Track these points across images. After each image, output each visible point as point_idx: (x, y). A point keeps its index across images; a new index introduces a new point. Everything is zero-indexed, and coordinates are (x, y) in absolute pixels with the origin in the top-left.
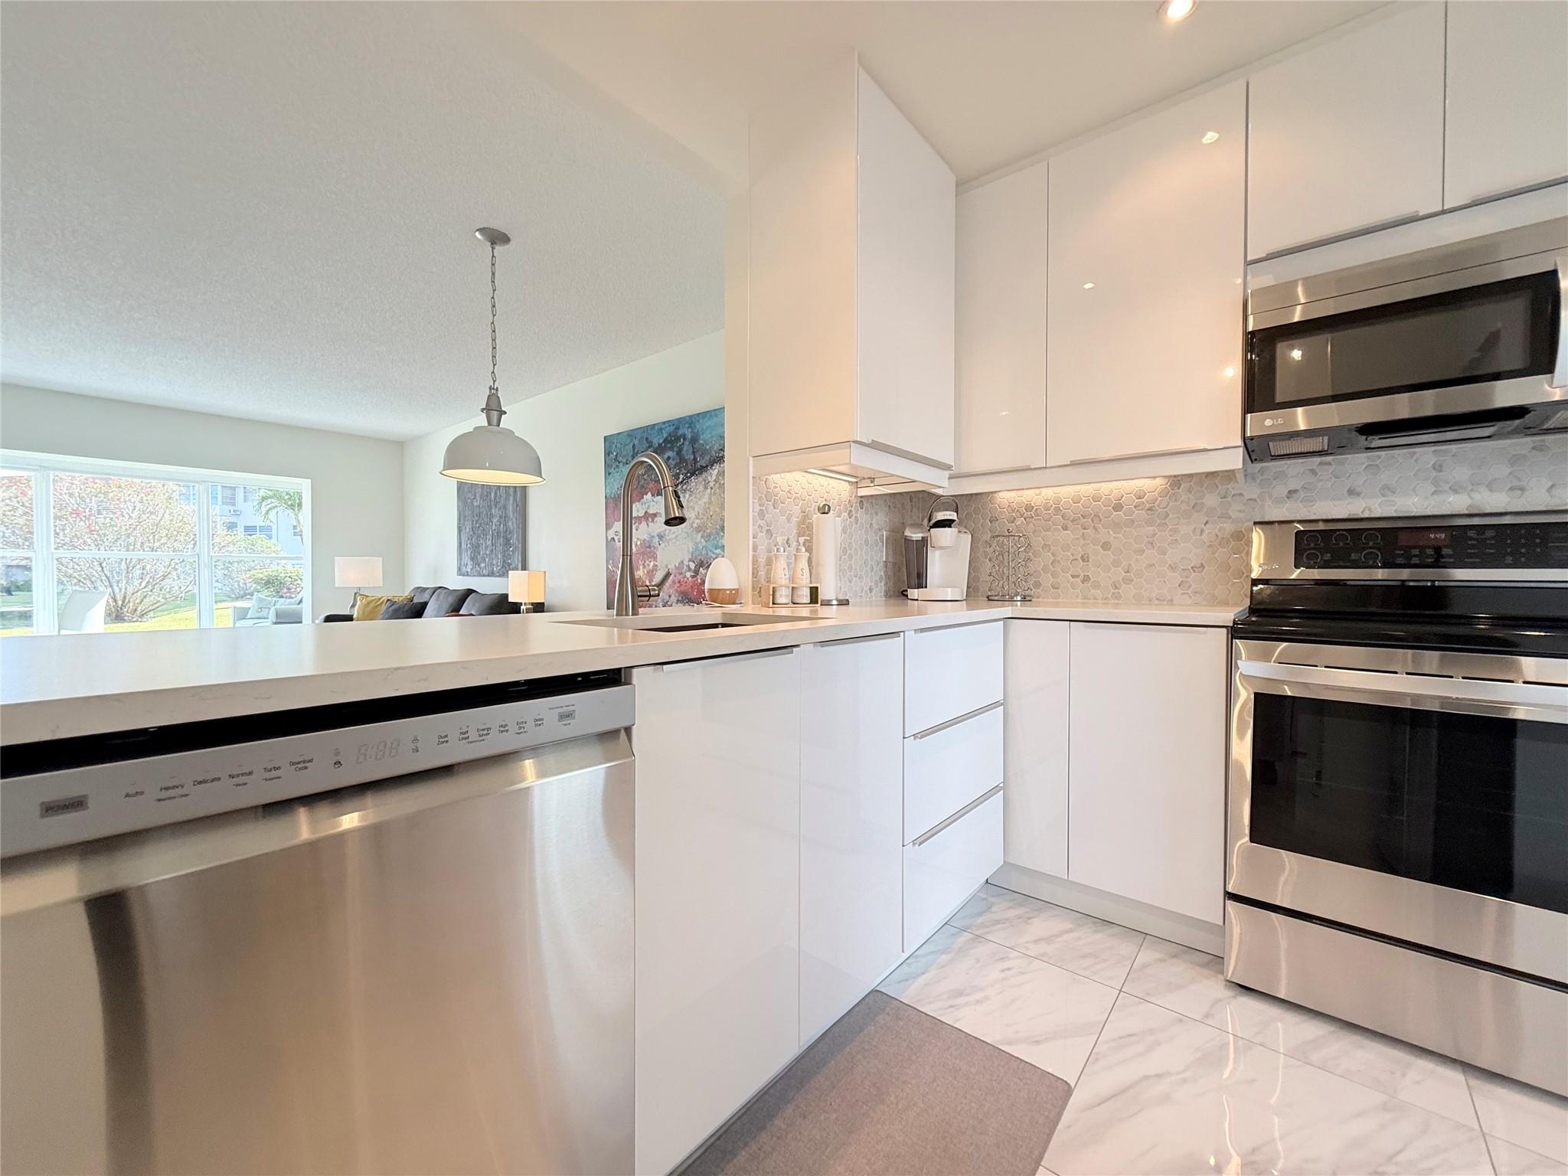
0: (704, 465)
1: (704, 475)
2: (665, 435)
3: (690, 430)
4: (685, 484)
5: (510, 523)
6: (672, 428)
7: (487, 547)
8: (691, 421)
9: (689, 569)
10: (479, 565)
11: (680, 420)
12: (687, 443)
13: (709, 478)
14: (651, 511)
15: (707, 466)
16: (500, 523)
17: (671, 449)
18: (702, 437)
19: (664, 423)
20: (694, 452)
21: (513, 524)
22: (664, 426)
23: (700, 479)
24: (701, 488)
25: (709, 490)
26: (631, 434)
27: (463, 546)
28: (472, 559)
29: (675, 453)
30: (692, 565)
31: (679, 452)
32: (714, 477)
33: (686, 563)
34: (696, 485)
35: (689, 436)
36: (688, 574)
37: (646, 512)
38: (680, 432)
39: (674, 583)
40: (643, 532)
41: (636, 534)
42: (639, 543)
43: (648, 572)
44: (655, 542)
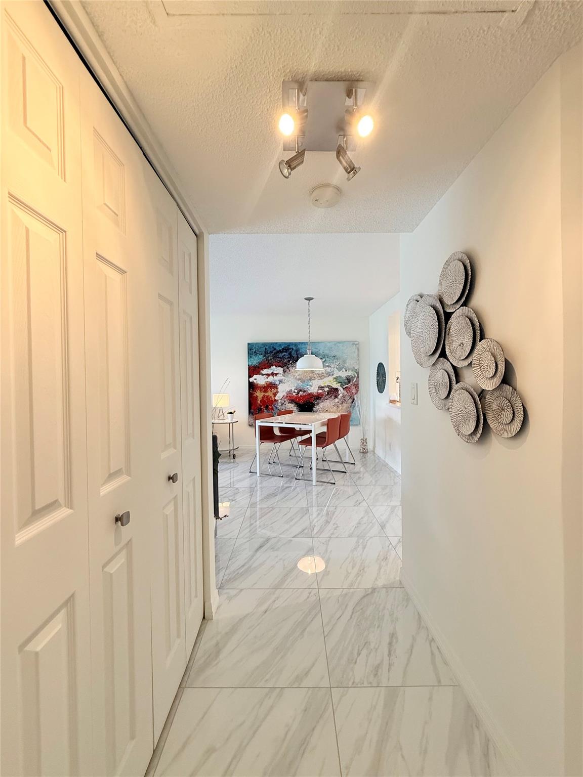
2: (283, 347)
4: (293, 364)
6: (286, 345)
8: (296, 344)
9: (295, 392)
11: (290, 343)
12: (293, 351)
14: (275, 372)
17: (286, 352)
18: (301, 350)
19: (283, 343)
20: (297, 355)
26: (264, 344)
30: (296, 391)
31: (290, 354)
33: (293, 390)
35: (295, 348)
36: (294, 394)
37: (272, 372)
38: (290, 347)
39: (287, 397)
40: (271, 379)
41: (267, 380)
42: (268, 383)
43: (273, 393)
44: (277, 383)
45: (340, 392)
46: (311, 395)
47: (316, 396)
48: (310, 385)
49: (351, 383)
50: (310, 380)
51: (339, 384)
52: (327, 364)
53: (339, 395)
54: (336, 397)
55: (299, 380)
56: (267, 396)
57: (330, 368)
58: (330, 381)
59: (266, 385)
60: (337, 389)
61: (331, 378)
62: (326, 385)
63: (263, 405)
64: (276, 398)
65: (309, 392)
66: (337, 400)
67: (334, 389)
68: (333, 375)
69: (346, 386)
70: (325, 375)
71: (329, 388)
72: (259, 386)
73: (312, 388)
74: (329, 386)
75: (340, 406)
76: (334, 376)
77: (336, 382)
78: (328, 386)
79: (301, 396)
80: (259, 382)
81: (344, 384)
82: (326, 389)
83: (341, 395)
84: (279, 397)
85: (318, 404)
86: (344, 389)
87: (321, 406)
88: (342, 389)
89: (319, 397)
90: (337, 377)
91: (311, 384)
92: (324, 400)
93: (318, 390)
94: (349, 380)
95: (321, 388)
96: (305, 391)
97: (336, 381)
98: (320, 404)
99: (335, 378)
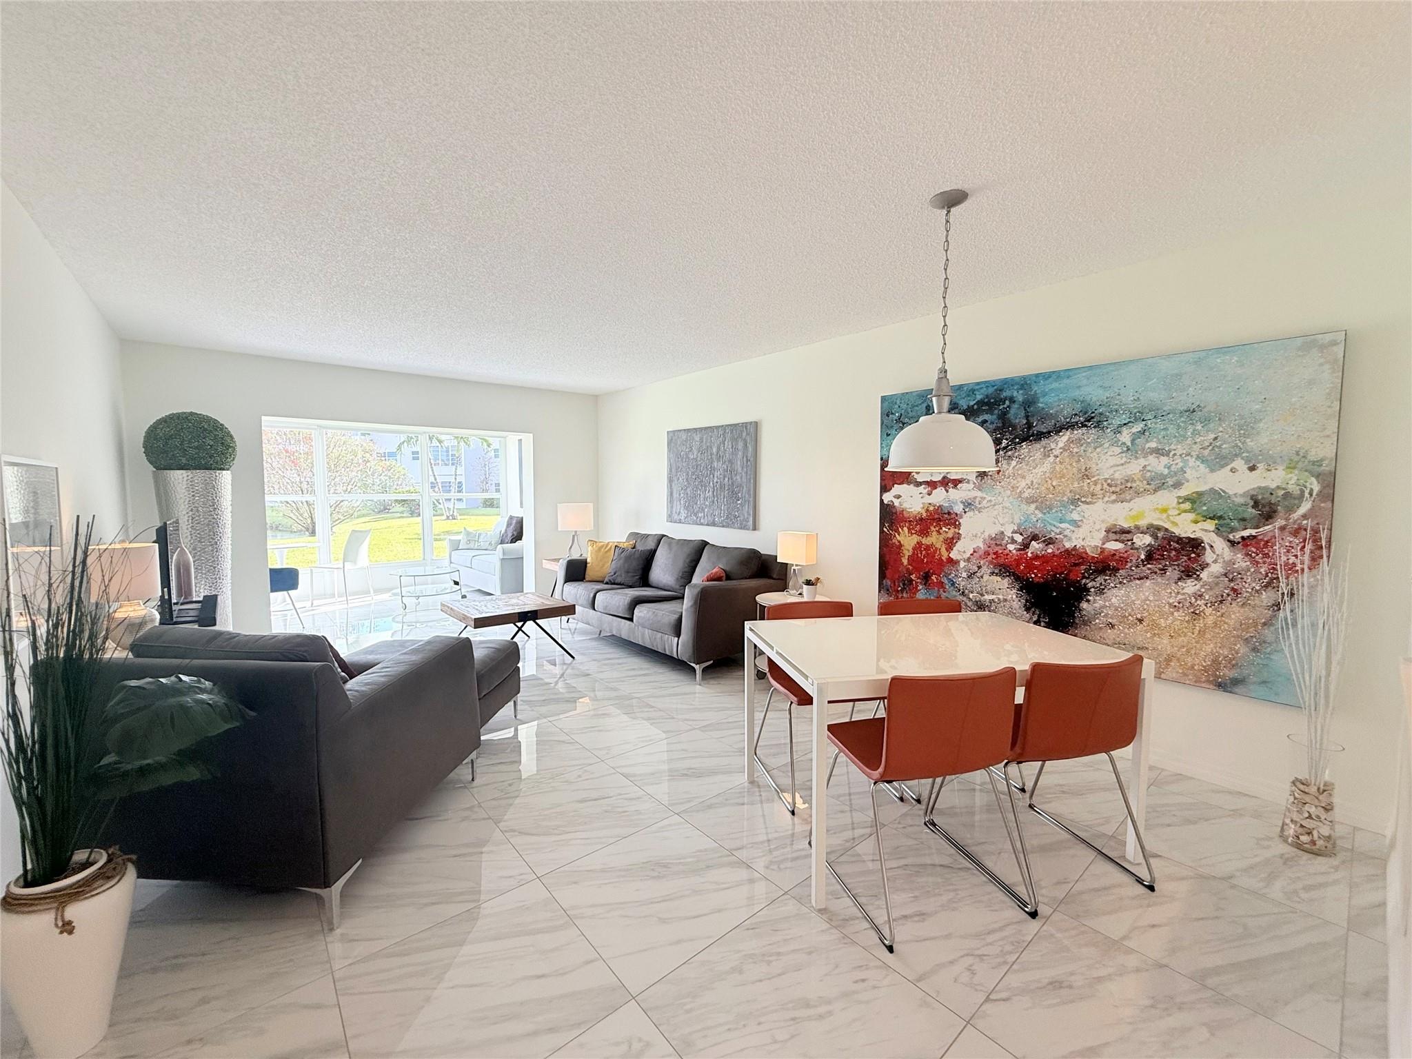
0: (1045, 431)
1: (1044, 442)
2: (979, 397)
3: (1021, 392)
4: (1011, 450)
5: (738, 477)
6: (991, 390)
7: (706, 499)
8: (1024, 383)
9: (1013, 541)
10: (695, 515)
12: (1016, 406)
13: (1053, 446)
15: (1049, 432)
16: (724, 477)
17: (990, 411)
18: (1041, 400)
19: (978, 384)
20: (1027, 417)
21: (741, 478)
22: (977, 387)
23: (1037, 446)
24: (1038, 455)
25: (1052, 459)
26: (923, 395)
27: (675, 495)
28: (686, 508)
29: (995, 417)
30: (1019, 538)
31: (1003, 416)
32: (1061, 445)
33: (1009, 534)
34: (1029, 452)
35: (1019, 397)
36: (1012, 547)
37: (944, 477)
38: (1004, 394)
39: (987, 554)
40: (939, 497)
41: (928, 499)
42: (931, 508)
43: (946, 540)
44: (958, 508)
45: (1209, 556)
46: (1075, 557)
47: (1096, 561)
48: (1076, 524)
49: (1279, 522)
50: (1075, 502)
51: (1211, 525)
52: (1153, 445)
53: (1204, 566)
54: (1188, 573)
55: (1030, 501)
56: (928, 547)
57: (1164, 460)
58: (1165, 510)
59: (924, 515)
60: (1195, 545)
61: (1168, 498)
62: (1143, 523)
63: (917, 569)
64: (953, 555)
65: (1068, 545)
66: (1190, 587)
67: (1179, 540)
68: (1177, 485)
69: (1246, 533)
70: (1141, 485)
71: (1155, 537)
72: (906, 515)
73: (1081, 532)
74: (1159, 528)
75: (1209, 611)
76: (1184, 491)
77: (1192, 516)
78: (1153, 530)
79: (1036, 557)
80: (905, 505)
81: (1235, 524)
82: (1144, 540)
83: (1216, 569)
84: (961, 551)
85: (1101, 591)
86: (1233, 543)
87: (1114, 600)
88: (1220, 545)
89: (1106, 566)
90: (1200, 494)
91: (1075, 516)
92: (1131, 578)
93: (1106, 540)
94: (1265, 508)
95: (1122, 533)
96: (1049, 542)
97: (1192, 510)
98: (1108, 593)
99: (1187, 499)
